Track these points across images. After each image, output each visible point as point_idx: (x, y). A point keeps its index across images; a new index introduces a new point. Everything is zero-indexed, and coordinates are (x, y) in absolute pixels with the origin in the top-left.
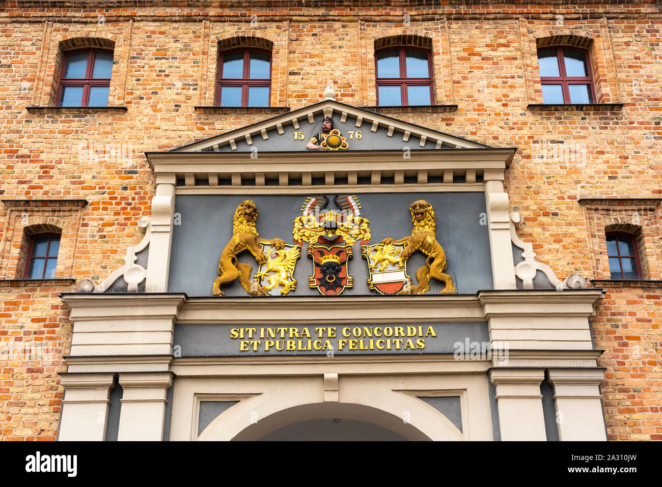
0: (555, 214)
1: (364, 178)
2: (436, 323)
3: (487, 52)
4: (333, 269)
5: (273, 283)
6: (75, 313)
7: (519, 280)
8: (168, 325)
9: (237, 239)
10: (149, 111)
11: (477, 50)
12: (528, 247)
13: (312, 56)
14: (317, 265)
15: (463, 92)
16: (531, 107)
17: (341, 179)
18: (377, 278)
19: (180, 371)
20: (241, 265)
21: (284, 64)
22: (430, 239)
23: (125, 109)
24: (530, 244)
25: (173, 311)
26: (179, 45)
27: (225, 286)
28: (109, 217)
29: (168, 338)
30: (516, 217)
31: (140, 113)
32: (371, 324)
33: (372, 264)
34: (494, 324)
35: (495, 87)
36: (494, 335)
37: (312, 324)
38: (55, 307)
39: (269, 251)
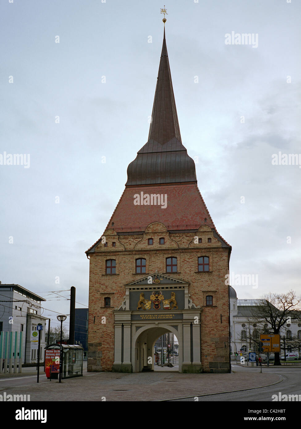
0: (197, 294)
1: (163, 288)
2: (174, 314)
3: (188, 260)
4: (157, 305)
5: (147, 308)
6: (115, 314)
7: (189, 307)
8: (130, 315)
9: (140, 300)
10: (123, 274)
11: (186, 260)
12: (191, 300)
13: (154, 262)
14: (155, 304)
15: (182, 269)
16: (195, 272)
17: (159, 288)
18: (165, 306)
19: (132, 323)
20: (142, 304)
21: (148, 264)
22: (174, 300)
23: (119, 275)
24: (192, 300)
25: (131, 313)
26: (128, 260)
27: (139, 308)
28: (118, 295)
29: (130, 317)
30: (190, 295)
31: (122, 275)
32: (164, 314)
33: (164, 304)
34: (184, 315)
35: (189, 268)
36: (184, 316)
37: (153, 315)
38: (111, 312)
39: (146, 302)
